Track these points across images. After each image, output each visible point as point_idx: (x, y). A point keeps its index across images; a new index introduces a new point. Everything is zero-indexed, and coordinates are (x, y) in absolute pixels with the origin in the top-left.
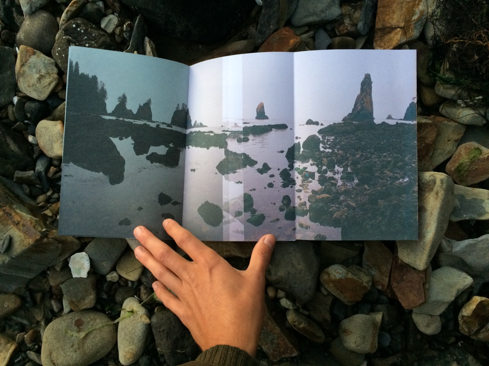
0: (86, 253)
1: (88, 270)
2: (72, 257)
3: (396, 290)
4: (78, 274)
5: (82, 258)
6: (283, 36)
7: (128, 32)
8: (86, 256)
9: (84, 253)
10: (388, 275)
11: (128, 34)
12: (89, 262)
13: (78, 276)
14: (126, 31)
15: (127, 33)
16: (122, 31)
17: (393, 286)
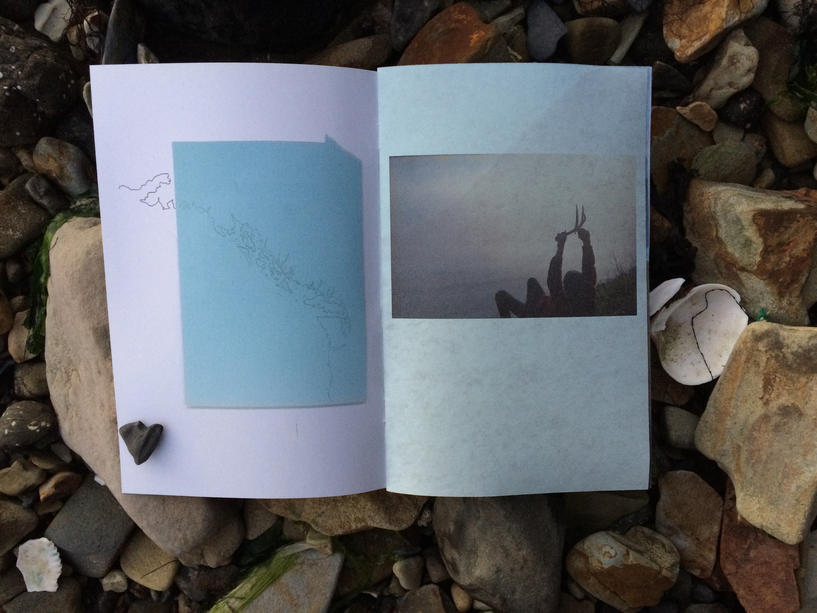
0: (50, 540)
1: (58, 576)
2: (22, 548)
3: (732, 581)
4: (39, 584)
5: (42, 550)
6: (453, 26)
7: (96, 36)
8: (49, 545)
9: (44, 540)
10: (714, 548)
11: (97, 40)
12: (57, 557)
13: (38, 590)
14: (90, 35)
15: (94, 38)
16: (81, 34)
17: (726, 572)
